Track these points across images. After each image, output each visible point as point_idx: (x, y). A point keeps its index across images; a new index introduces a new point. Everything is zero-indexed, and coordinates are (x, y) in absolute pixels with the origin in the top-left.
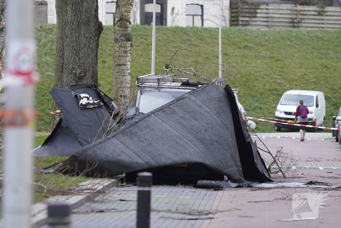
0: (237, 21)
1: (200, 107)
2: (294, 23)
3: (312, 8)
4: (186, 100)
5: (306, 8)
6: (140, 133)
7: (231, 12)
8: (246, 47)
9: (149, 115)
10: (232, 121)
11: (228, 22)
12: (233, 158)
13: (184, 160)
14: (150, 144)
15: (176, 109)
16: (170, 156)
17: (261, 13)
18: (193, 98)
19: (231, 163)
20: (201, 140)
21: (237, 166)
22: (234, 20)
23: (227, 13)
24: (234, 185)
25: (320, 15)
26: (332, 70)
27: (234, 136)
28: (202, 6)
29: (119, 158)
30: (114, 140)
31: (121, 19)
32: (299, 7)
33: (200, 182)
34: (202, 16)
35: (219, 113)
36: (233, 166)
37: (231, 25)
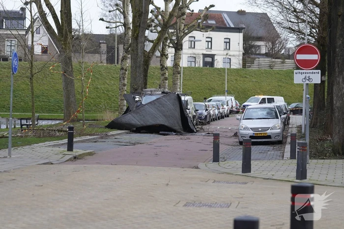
0: (246, 65)
1: (166, 102)
2: (271, 67)
3: (279, 60)
4: (161, 99)
5: (277, 60)
6: (140, 112)
7: (243, 62)
8: (245, 77)
9: (145, 105)
10: (179, 108)
11: (241, 66)
12: (178, 123)
13: (157, 124)
14: (144, 117)
15: (156, 103)
16: (151, 122)
17: (256, 62)
18: (164, 98)
19: (177, 125)
20: (165, 116)
21: (179, 126)
22: (244, 65)
23: (241, 62)
24: (174, 134)
25: (282, 63)
26: (283, 88)
27: (180, 114)
28: (230, 59)
29: (131, 122)
30: (130, 115)
31: (176, 65)
32: (274, 60)
33: (160, 132)
34: (230, 63)
35: (174, 105)
36: (178, 126)
37: (243, 67)
